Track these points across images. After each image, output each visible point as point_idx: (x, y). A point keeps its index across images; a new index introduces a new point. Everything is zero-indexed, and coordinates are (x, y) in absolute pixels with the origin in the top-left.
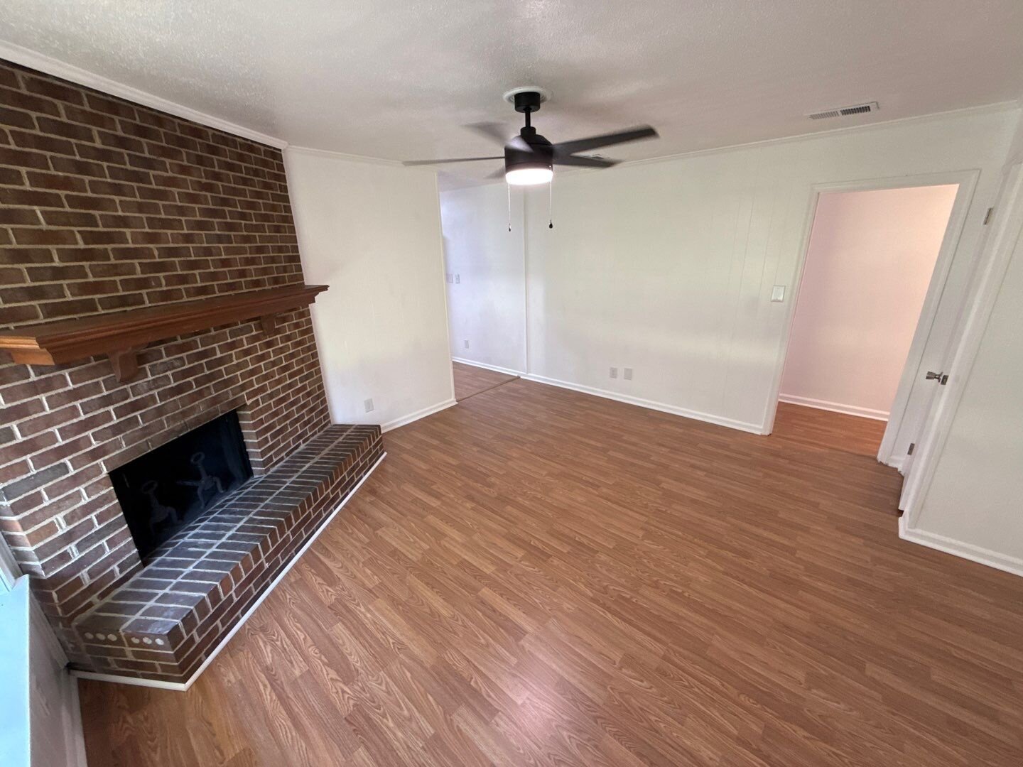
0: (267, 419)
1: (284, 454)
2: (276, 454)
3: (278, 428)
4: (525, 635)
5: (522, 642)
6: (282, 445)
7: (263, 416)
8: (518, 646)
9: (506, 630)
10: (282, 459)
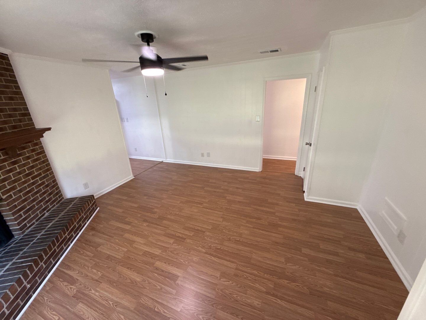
0: (19, 204)
1: (34, 221)
2: (29, 222)
3: (28, 207)
4: (178, 278)
5: (177, 282)
6: (32, 216)
7: (16, 203)
8: (175, 284)
9: (169, 278)
10: (34, 223)
